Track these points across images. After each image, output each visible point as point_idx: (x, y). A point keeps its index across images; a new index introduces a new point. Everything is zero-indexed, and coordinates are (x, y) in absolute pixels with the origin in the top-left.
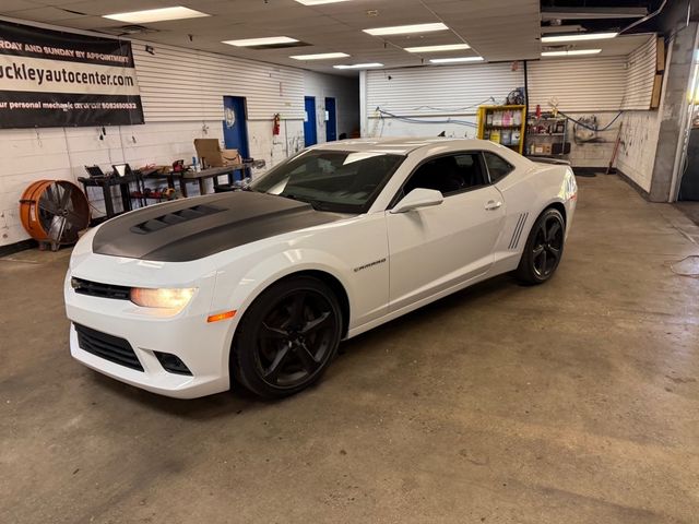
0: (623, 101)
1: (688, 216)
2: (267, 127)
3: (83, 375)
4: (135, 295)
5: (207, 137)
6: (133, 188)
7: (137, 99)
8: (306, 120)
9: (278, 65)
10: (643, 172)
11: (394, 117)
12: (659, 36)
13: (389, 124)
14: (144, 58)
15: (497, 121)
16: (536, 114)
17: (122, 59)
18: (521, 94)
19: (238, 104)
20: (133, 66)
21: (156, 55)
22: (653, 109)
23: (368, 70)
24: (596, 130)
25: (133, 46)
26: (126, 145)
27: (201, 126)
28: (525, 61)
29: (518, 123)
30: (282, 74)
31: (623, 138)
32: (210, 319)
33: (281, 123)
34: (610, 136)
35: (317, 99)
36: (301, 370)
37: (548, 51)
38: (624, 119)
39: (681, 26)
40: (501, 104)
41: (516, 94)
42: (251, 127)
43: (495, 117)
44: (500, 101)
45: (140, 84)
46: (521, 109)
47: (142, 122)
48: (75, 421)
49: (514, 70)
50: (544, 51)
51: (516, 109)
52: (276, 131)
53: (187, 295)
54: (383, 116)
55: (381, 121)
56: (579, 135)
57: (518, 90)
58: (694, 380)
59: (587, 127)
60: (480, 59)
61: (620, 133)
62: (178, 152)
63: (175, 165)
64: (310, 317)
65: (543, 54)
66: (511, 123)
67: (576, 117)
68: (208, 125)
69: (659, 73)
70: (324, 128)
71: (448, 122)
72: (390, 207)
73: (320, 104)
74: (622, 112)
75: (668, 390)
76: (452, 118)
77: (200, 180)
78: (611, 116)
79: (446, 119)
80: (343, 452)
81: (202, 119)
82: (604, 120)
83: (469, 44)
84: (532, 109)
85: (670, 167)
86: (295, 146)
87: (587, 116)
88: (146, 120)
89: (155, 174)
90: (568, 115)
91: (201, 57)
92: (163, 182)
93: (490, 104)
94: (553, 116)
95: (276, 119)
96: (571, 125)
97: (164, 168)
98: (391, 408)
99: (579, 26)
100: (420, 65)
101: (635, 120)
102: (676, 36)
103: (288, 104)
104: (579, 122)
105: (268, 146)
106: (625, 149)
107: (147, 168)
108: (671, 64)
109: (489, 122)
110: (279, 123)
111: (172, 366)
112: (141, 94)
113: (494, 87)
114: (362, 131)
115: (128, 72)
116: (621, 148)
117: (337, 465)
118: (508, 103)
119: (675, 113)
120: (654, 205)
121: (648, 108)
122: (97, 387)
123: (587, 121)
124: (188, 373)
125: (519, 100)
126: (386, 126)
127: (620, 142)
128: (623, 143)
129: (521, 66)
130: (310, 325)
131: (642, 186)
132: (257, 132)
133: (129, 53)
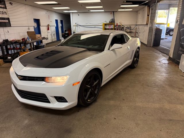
0: (137, 22)
1: (157, 50)
2: (46, 28)
3: (20, 107)
4: (46, 79)
5: (29, 31)
6: (9, 47)
7: (8, 19)
8: (56, 26)
9: (48, 10)
10: (144, 40)
11: (80, 26)
12: (148, 6)
13: (79, 28)
14: (9, 6)
15: (107, 27)
16: (117, 25)
17: (3, 6)
18: (113, 20)
19: (37, 21)
20: (6, 8)
21: (13, 5)
22: (147, 24)
23: (73, 13)
24: (131, 30)
25: (6, 2)
26: (5, 33)
27: (27, 28)
28: (114, 12)
29: (112, 28)
30: (49, 13)
31: (137, 31)
32: (73, 85)
33: (50, 27)
34: (134, 31)
35: (58, 20)
36: (92, 97)
37: (121, 9)
38: (137, 27)
39: (153, 4)
40: (108, 23)
41: (112, 20)
42: (41, 28)
43: (107, 26)
44: (108, 22)
45: (9, 14)
46: (113, 24)
47: (10, 26)
48: (26, 122)
49: (111, 14)
50: (120, 9)
51: (112, 24)
52: (48, 29)
53: (66, 78)
54: (77, 25)
55: (77, 27)
56: (127, 31)
57: (112, 19)
58: (183, 88)
59: (129, 29)
60: (103, 11)
61: (136, 30)
62: (21, 35)
63: (23, 39)
64: (94, 81)
65: (119, 10)
66: (111, 28)
67: (126, 26)
68: (29, 27)
69: (148, 15)
70: (61, 28)
71: (95, 27)
72: (109, 49)
73: (59, 22)
74: (136, 25)
75: (179, 91)
76: (96, 26)
77: (30, 44)
78: (134, 26)
79: (94, 26)
80: (115, 119)
81: (28, 25)
82: (132, 27)
83: (103, 7)
84: (116, 24)
85: (151, 38)
86: (53, 33)
87: (128, 26)
88: (11, 25)
89: (16, 42)
90: (124, 26)
91: (26, 7)
92: (18, 45)
93: (105, 23)
94: (121, 26)
95: (48, 26)
96: (125, 28)
97: (19, 40)
98: (119, 104)
99: (132, 3)
100: (88, 12)
101: (140, 27)
102: (152, 6)
103: (51, 22)
104: (127, 28)
105: (46, 33)
106: (138, 34)
107: (13, 40)
108: (151, 13)
109: (105, 28)
110: (49, 27)
111: (60, 100)
112: (10, 18)
113: (106, 18)
114: (72, 29)
115: (5, 10)
116: (137, 34)
117: (116, 122)
118: (110, 23)
119: (152, 25)
120: (148, 47)
121: (146, 24)
122: (27, 110)
123: (129, 27)
124: (67, 102)
125: (112, 22)
126: (78, 28)
127: (136, 32)
128: (137, 33)
129: (112, 13)
130: (95, 84)
131: (145, 43)
132: (43, 29)
133: (5, 4)
